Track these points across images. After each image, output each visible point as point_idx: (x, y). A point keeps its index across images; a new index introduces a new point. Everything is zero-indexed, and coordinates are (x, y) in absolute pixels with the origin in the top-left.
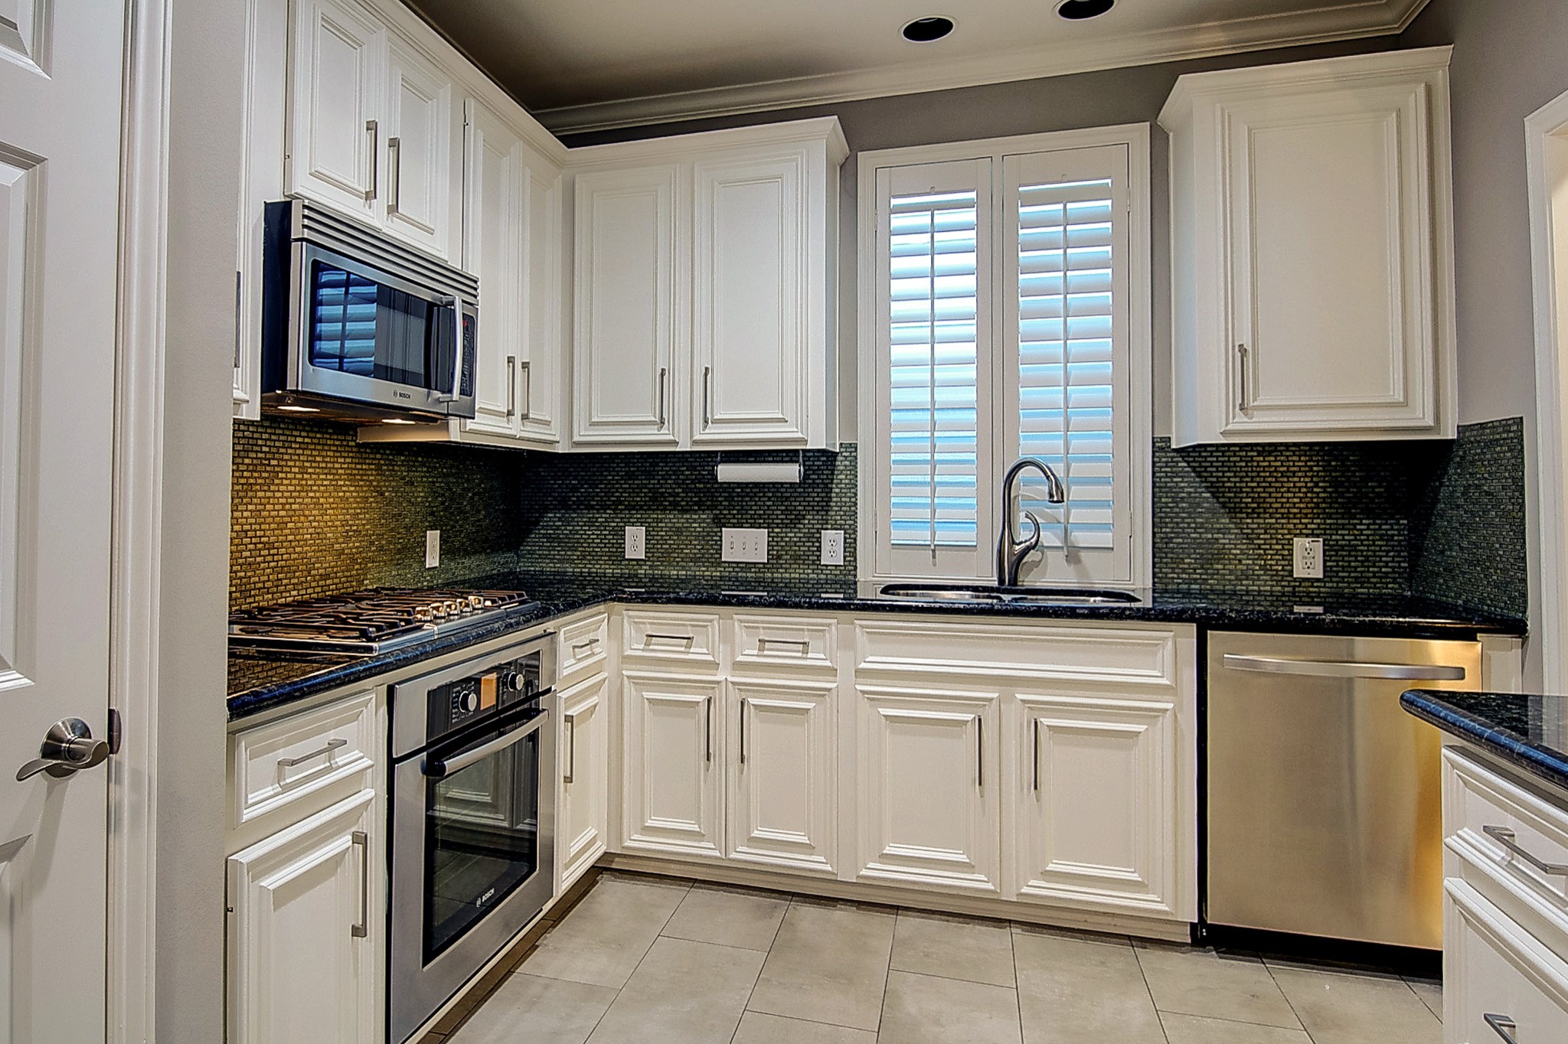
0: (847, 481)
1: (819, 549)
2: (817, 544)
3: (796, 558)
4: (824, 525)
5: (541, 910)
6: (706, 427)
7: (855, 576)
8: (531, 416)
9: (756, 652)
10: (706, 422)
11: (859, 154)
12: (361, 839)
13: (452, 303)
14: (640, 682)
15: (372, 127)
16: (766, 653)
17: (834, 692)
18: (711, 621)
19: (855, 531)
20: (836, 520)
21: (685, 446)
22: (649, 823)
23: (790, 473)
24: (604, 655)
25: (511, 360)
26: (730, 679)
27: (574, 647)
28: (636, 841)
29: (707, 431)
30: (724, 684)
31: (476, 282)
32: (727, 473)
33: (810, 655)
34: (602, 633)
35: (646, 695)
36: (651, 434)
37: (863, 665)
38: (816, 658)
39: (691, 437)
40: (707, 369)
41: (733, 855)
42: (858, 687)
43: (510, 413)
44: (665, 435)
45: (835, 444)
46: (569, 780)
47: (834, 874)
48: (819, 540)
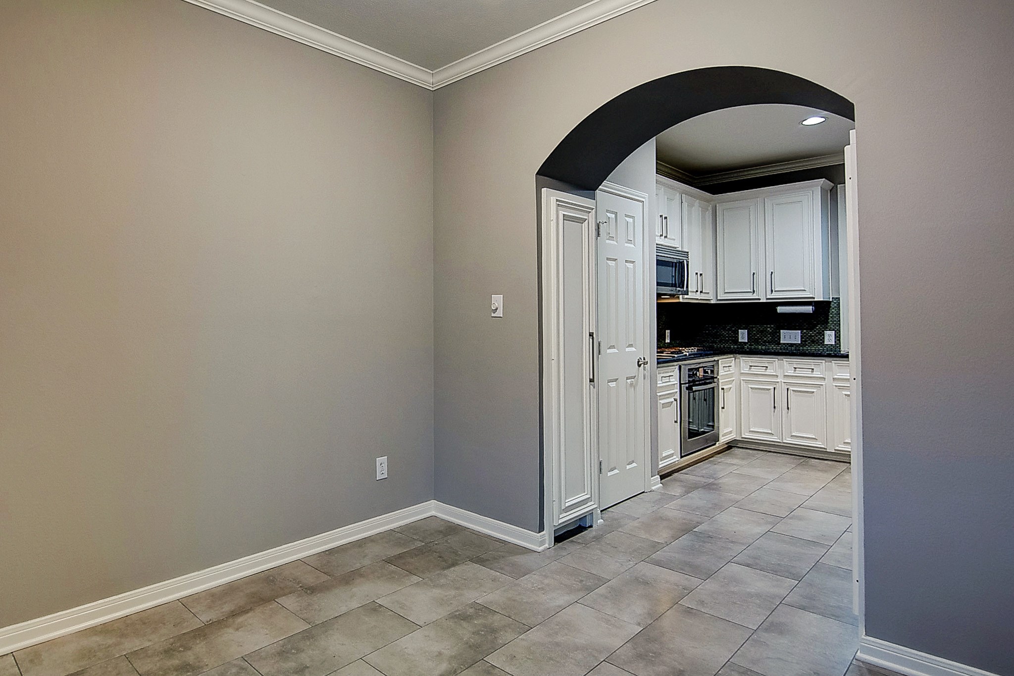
0: (836, 312)
1: (824, 338)
2: (823, 336)
3: (813, 342)
4: (826, 329)
5: (715, 444)
6: (772, 293)
7: (840, 349)
8: (703, 291)
9: (793, 372)
10: (772, 291)
11: (838, 185)
12: (676, 400)
13: (684, 262)
14: (746, 381)
15: (661, 216)
16: (797, 372)
17: (824, 386)
18: (774, 361)
19: (840, 332)
20: (831, 327)
21: (763, 300)
22: (752, 430)
23: (809, 309)
24: (733, 372)
25: (697, 274)
26: (783, 381)
27: (724, 367)
28: (747, 435)
29: (772, 294)
30: (780, 383)
31: (688, 253)
32: (780, 309)
33: (814, 373)
34: (733, 364)
35: (750, 386)
36: (750, 296)
37: (836, 377)
38: (816, 374)
39: (766, 297)
40: (772, 272)
41: (785, 441)
42: (834, 384)
43: (697, 291)
44: (755, 296)
45: (829, 298)
46: (723, 408)
47: (825, 449)
48: (824, 335)
